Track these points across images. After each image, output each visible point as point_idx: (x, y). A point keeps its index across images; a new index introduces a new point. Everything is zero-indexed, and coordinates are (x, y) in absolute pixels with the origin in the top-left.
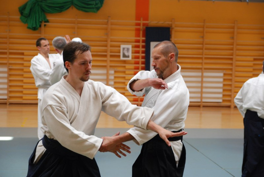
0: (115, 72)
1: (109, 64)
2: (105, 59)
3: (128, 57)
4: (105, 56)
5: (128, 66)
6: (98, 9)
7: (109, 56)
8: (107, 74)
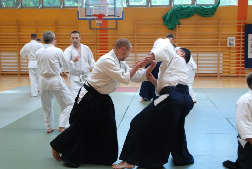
0: (224, 55)
1: (220, 50)
2: (217, 46)
3: (233, 45)
4: (217, 45)
5: (232, 51)
6: (213, 14)
7: (219, 45)
8: (219, 57)
